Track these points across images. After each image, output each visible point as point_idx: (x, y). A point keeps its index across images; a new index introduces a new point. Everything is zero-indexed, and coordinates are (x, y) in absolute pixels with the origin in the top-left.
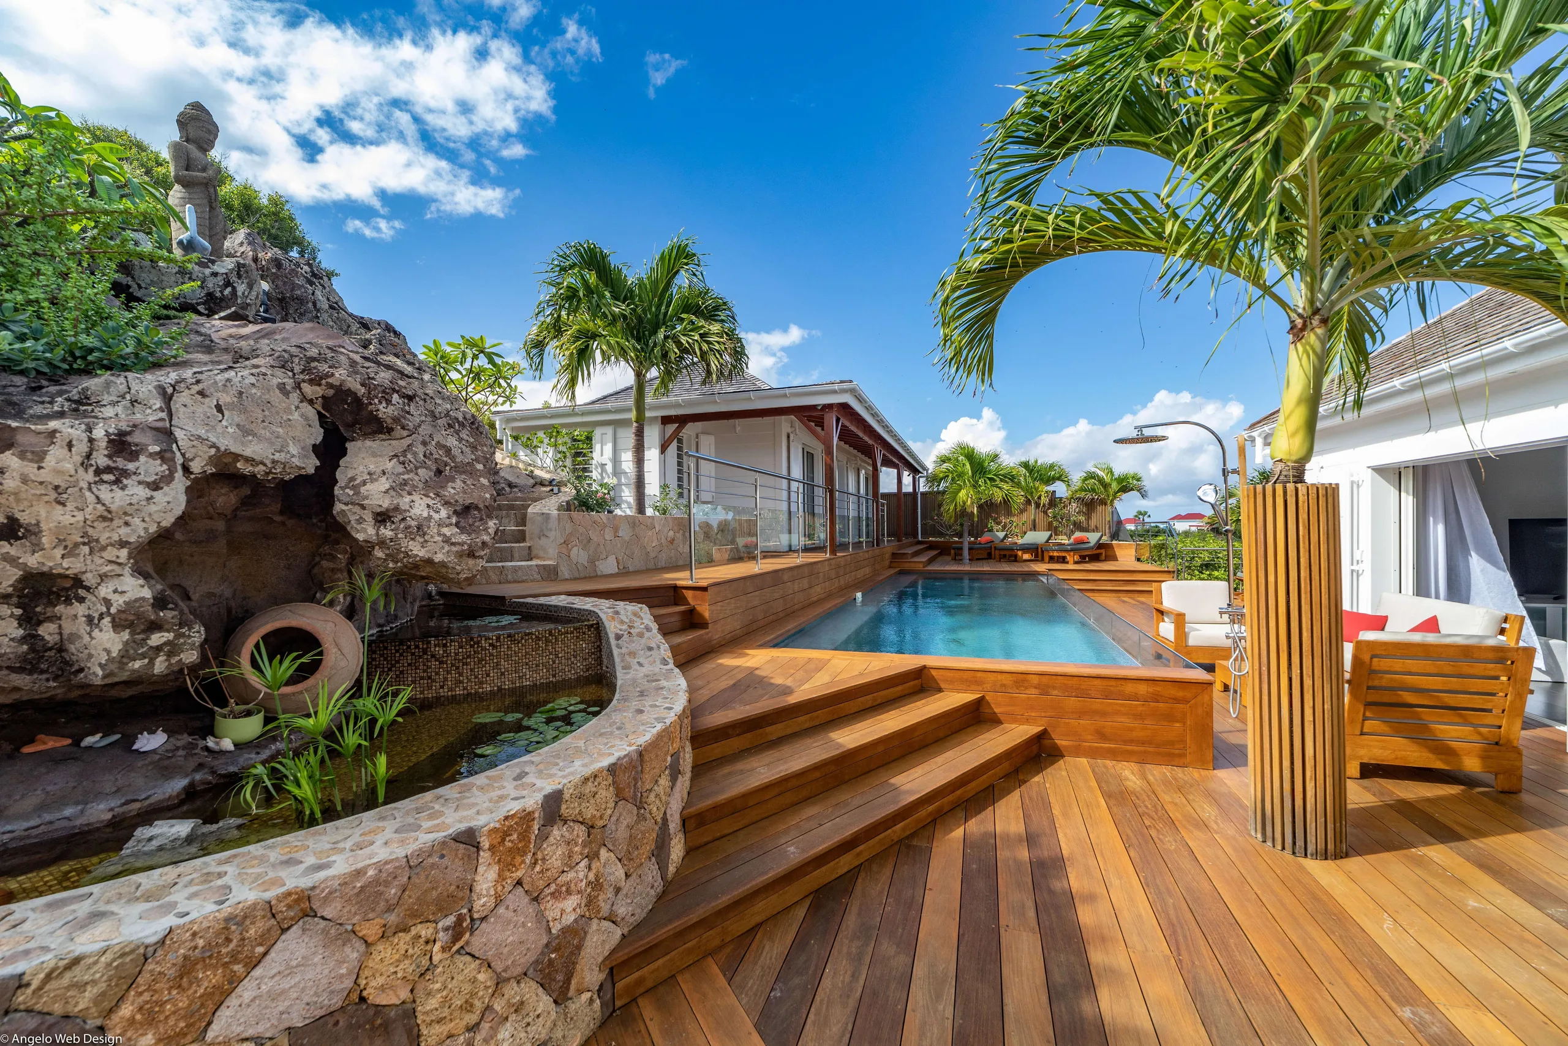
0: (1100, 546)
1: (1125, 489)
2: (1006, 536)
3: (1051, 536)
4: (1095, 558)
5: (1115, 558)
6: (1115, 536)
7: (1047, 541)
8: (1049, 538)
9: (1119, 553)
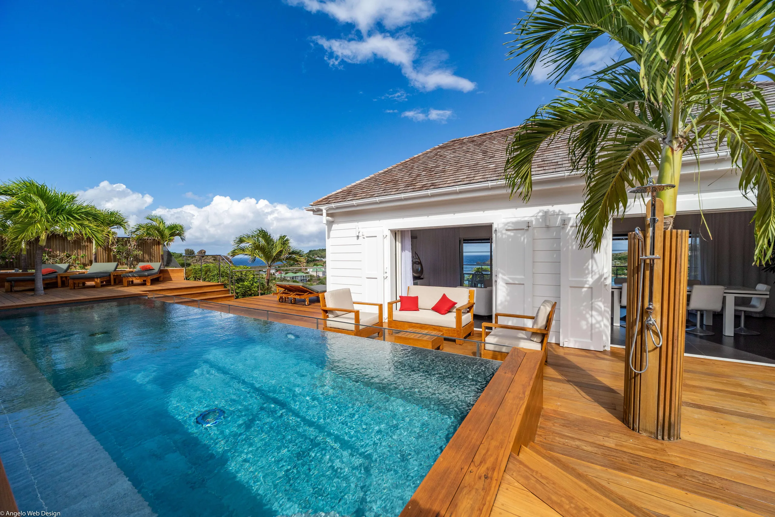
0: (161, 271)
1: (173, 235)
2: (69, 267)
3: (117, 265)
4: (155, 281)
5: (170, 279)
6: (168, 264)
7: (115, 270)
8: (116, 268)
9: (172, 275)
